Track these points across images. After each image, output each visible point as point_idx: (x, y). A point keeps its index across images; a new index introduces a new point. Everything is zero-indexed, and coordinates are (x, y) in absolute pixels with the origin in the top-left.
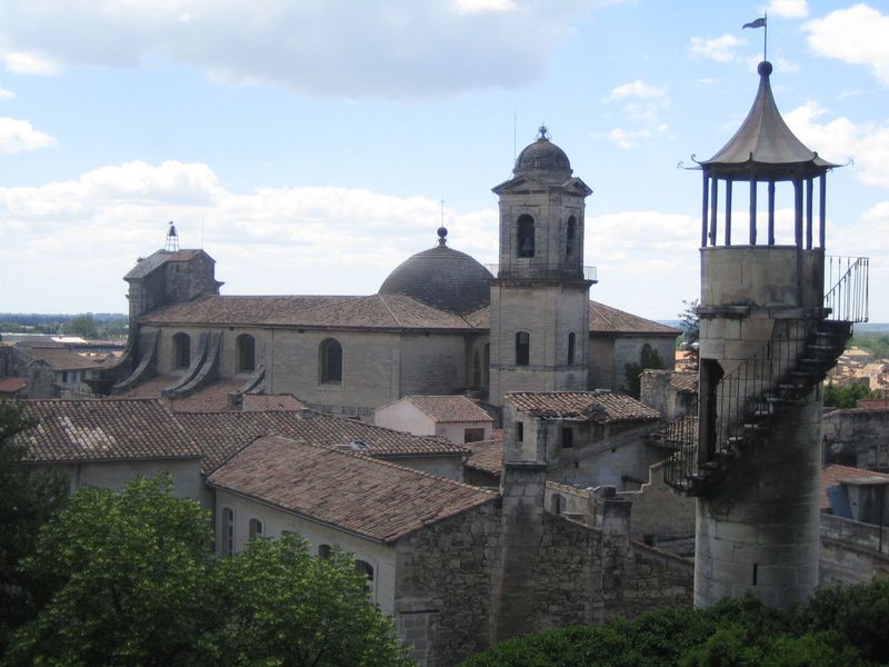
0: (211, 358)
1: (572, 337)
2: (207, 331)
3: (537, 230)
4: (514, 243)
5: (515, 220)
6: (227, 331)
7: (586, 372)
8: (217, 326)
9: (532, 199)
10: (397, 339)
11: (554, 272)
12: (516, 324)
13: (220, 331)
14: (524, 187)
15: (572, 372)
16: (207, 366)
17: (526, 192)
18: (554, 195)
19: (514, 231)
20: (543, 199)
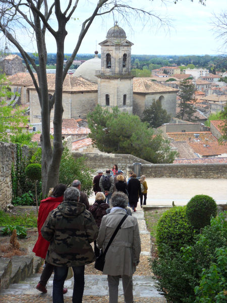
0: (18, 98)
1: (125, 96)
2: (16, 87)
3: (112, 59)
4: (105, 63)
5: (105, 55)
6: (23, 87)
7: (132, 108)
8: (20, 85)
9: (110, 48)
10: (70, 95)
11: (117, 74)
12: (106, 92)
13: (21, 87)
14: (108, 44)
15: (125, 108)
16: (17, 100)
17: (108, 46)
18: (117, 47)
19: (105, 59)
20: (113, 48)
